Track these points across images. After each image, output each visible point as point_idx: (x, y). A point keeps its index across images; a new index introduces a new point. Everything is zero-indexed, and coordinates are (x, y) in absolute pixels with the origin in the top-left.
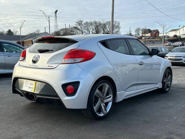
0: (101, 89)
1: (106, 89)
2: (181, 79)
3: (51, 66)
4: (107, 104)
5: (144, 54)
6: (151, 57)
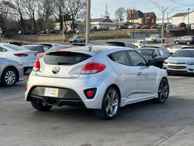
0: (110, 95)
1: (114, 95)
2: (180, 91)
3: (73, 76)
4: (114, 107)
5: (141, 64)
6: (148, 67)
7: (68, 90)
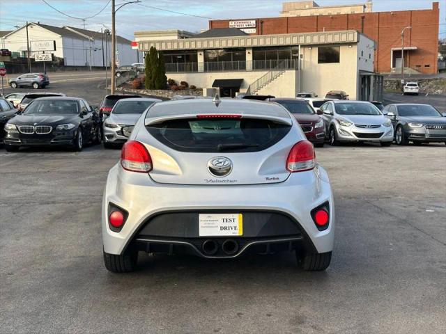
3: (274, 179)
7: (269, 215)
